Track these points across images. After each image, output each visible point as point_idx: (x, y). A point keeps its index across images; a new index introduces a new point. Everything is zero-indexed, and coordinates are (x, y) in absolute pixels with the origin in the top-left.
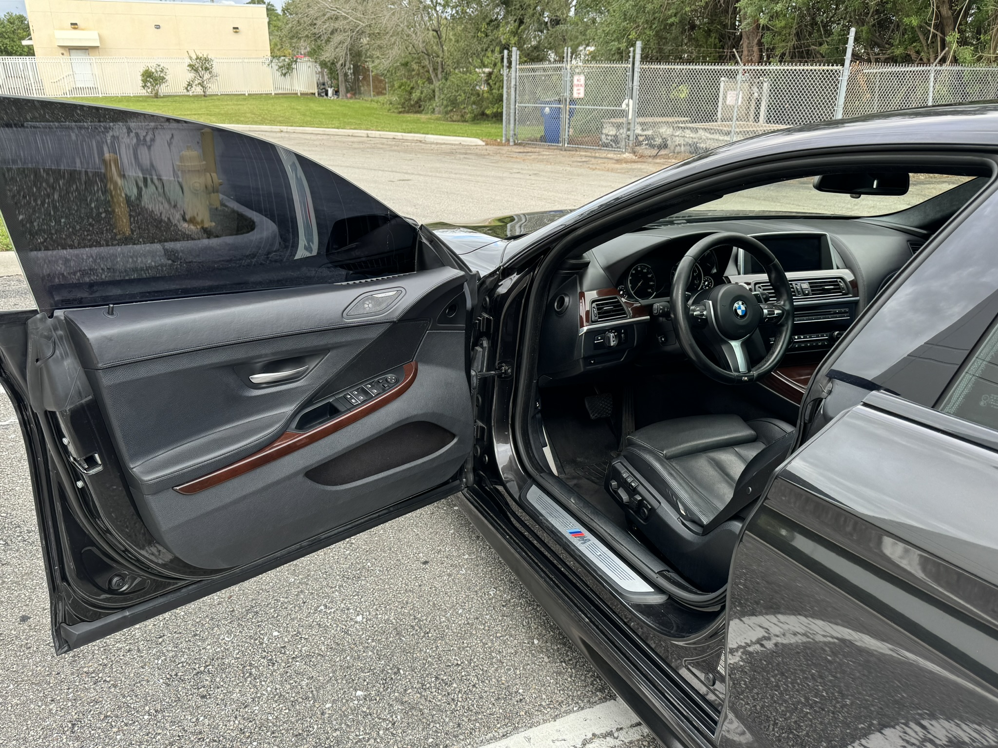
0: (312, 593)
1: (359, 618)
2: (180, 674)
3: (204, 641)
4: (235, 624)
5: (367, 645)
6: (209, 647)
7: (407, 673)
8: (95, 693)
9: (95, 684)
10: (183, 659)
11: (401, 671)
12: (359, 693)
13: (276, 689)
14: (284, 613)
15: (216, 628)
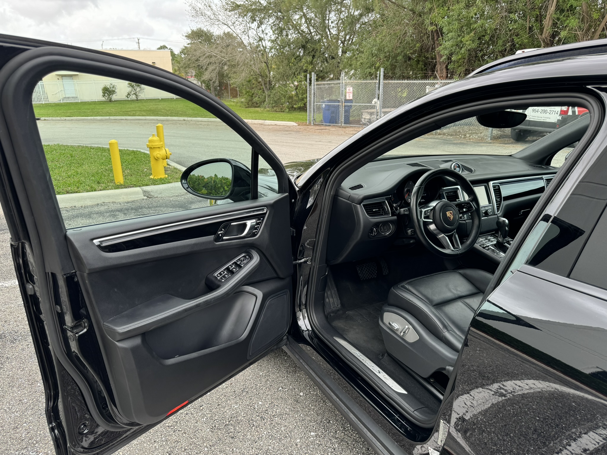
0: (273, 381)
1: (301, 394)
2: (217, 426)
3: (224, 408)
4: (238, 399)
5: (309, 408)
6: (228, 411)
7: (334, 423)
8: (176, 437)
9: (174, 432)
10: (216, 418)
11: (331, 421)
12: (312, 434)
13: (269, 433)
14: (262, 392)
15: (229, 401)
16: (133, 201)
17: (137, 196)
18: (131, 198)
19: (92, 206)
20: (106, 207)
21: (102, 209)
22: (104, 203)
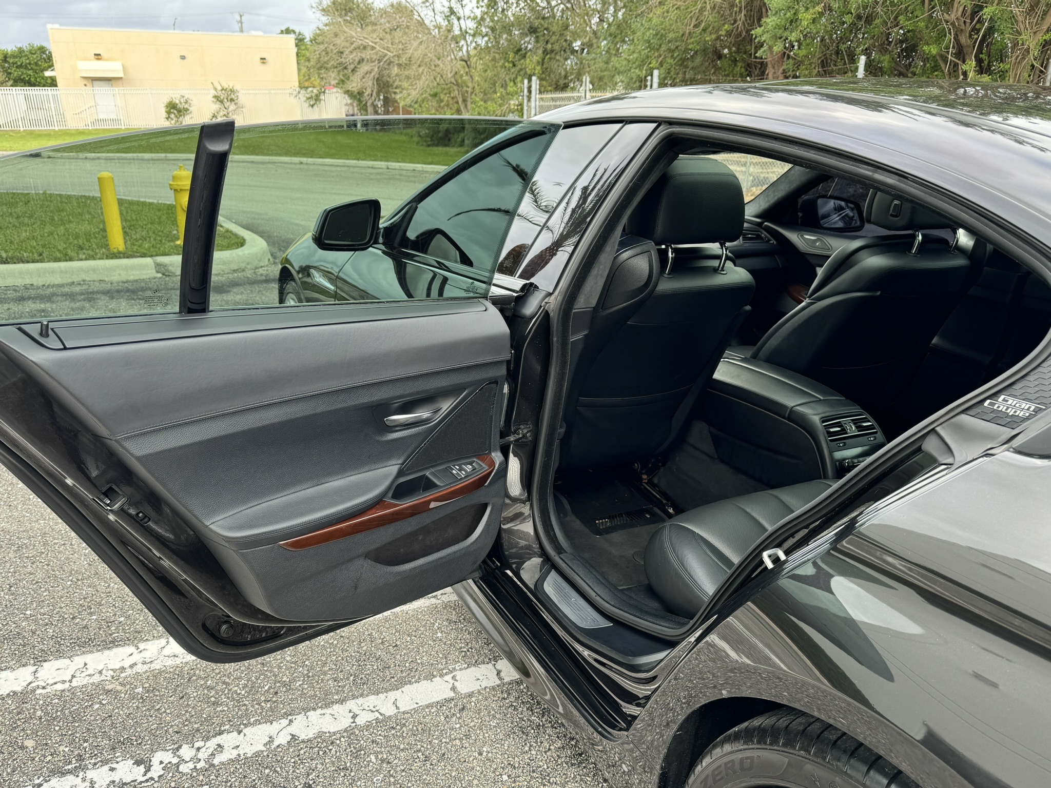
16: (136, 281)
17: (145, 272)
18: (133, 275)
19: (62, 286)
20: (85, 287)
21: (77, 289)
22: (84, 281)
